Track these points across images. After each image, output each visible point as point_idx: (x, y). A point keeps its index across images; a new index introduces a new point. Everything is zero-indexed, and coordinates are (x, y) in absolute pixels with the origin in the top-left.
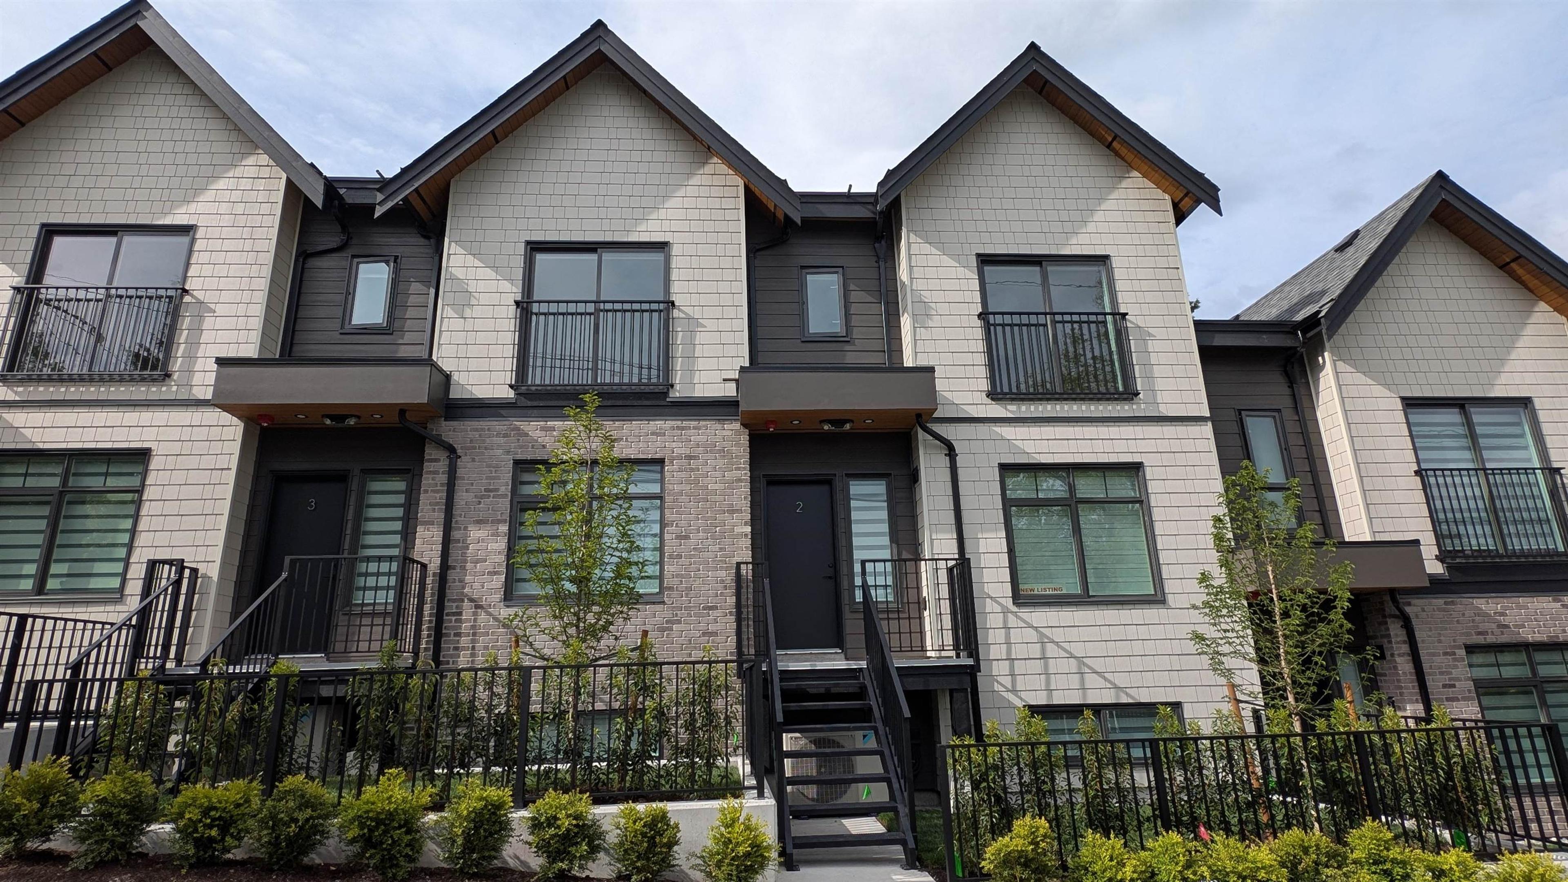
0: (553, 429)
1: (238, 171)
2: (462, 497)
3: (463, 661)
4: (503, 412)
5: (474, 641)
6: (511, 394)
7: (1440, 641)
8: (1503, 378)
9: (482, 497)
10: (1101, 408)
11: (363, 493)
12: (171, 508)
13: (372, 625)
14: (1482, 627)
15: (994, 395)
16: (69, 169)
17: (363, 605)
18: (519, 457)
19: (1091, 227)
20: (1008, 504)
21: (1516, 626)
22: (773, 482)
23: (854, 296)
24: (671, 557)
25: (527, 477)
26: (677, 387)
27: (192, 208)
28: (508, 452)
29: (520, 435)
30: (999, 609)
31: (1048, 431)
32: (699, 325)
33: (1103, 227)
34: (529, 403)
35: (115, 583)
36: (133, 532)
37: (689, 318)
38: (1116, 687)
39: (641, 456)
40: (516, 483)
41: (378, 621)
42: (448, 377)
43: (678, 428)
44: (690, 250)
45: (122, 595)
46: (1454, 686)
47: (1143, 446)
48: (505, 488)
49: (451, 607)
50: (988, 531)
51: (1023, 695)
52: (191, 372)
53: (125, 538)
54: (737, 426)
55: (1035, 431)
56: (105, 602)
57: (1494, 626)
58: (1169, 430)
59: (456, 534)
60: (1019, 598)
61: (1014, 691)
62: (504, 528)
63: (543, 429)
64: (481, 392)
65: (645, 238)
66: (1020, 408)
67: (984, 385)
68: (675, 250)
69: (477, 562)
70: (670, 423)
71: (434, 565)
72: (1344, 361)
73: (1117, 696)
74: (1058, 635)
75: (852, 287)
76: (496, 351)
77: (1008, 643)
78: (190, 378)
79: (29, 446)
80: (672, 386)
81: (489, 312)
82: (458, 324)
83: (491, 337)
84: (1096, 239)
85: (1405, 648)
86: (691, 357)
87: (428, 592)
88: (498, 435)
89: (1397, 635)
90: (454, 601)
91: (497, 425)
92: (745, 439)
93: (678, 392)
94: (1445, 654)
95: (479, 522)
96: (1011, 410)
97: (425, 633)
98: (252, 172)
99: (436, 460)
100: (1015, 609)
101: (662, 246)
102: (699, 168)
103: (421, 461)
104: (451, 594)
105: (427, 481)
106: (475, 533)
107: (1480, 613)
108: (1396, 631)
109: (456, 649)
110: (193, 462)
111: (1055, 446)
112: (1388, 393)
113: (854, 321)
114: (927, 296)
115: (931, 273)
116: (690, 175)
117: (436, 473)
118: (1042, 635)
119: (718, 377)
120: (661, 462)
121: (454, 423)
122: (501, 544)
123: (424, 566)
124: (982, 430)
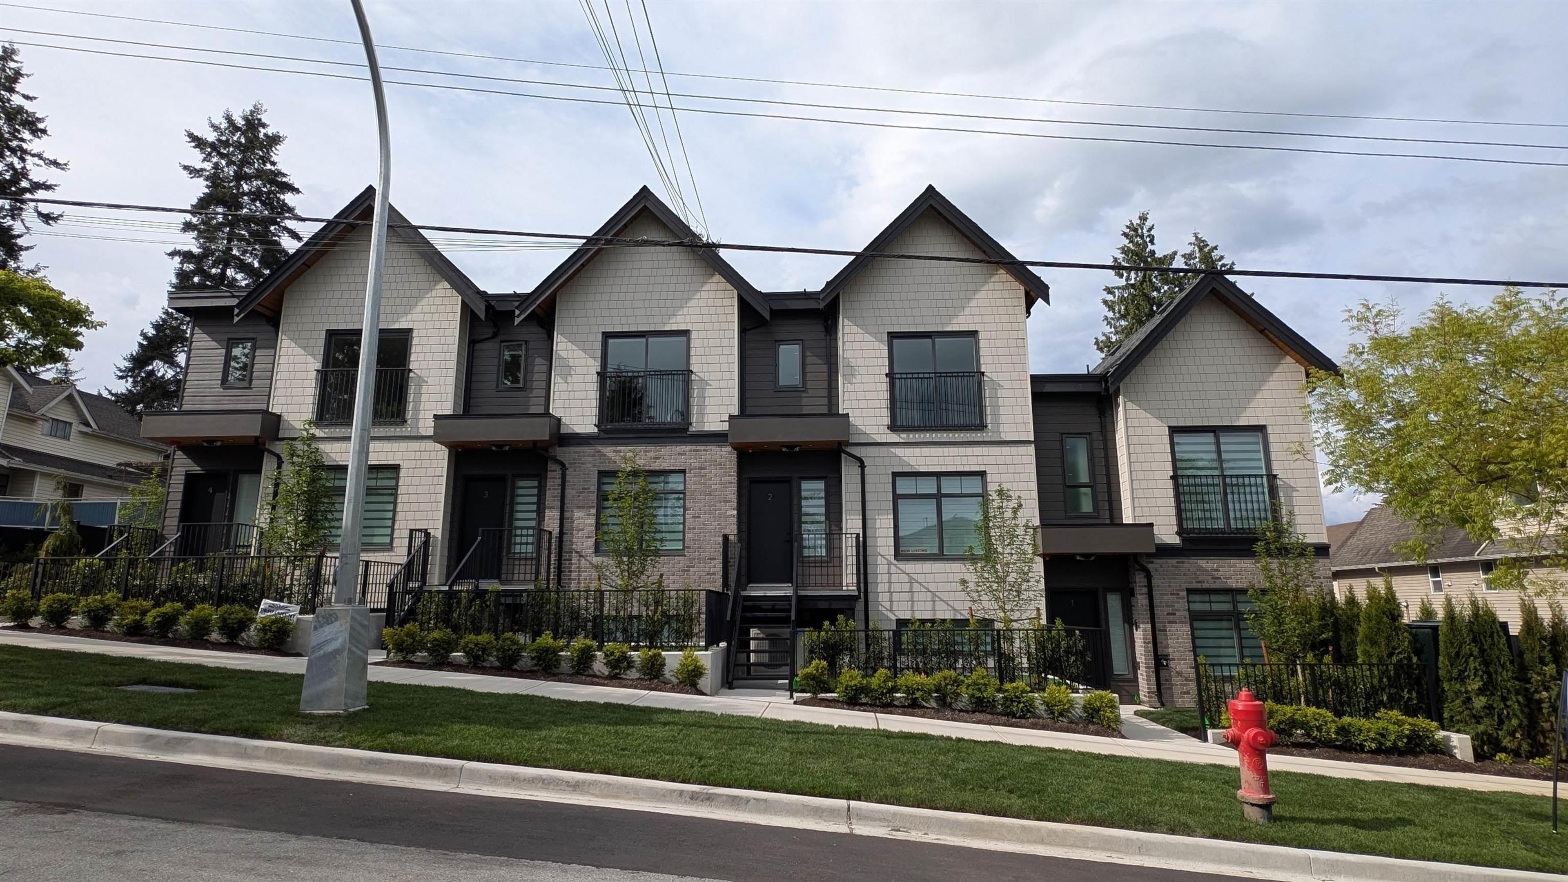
0: (620, 452)
1: (434, 293)
2: (569, 492)
3: (573, 586)
4: (591, 441)
5: (579, 575)
6: (596, 430)
7: (1169, 586)
8: (1249, 412)
9: (581, 493)
10: (962, 435)
11: (514, 488)
12: (413, 498)
13: (526, 565)
14: (1201, 578)
15: (893, 427)
16: (338, 295)
17: (520, 553)
18: (601, 469)
19: (967, 311)
20: (896, 497)
21: (1225, 578)
22: (753, 481)
23: (809, 360)
24: (689, 529)
25: (606, 480)
26: (694, 425)
27: (409, 317)
28: (594, 466)
29: (601, 455)
30: (886, 562)
31: (926, 451)
32: (708, 384)
33: (975, 311)
34: (607, 436)
35: (387, 540)
36: (394, 511)
37: (702, 380)
38: (954, 609)
39: (672, 468)
40: (600, 484)
41: (529, 562)
42: (559, 420)
43: (694, 451)
44: (703, 334)
45: (392, 547)
46: (1175, 614)
47: (986, 460)
48: (594, 488)
49: (566, 556)
50: (882, 514)
51: (896, 613)
52: (418, 419)
53: (390, 515)
54: (729, 449)
55: (917, 451)
56: (383, 551)
57: (1210, 577)
58: (1006, 450)
59: (567, 515)
60: (898, 555)
61: (891, 611)
62: (594, 511)
63: (614, 451)
64: (579, 430)
65: (674, 327)
66: (908, 437)
67: (887, 421)
68: (693, 335)
69: (580, 530)
70: (689, 448)
71: (556, 531)
72: (1132, 401)
73: (955, 615)
74: (921, 578)
75: (808, 354)
76: (586, 403)
77: (890, 582)
78: (417, 423)
79: (335, 463)
80: (691, 424)
81: (580, 378)
82: (563, 386)
83: (582, 395)
84: (970, 319)
85: (1145, 590)
86: (702, 406)
87: (553, 547)
88: (589, 456)
89: (1140, 582)
90: (567, 552)
91: (588, 450)
92: (734, 457)
93: (695, 428)
94: (1172, 594)
95: (579, 507)
96: (903, 437)
97: (552, 570)
98: (441, 293)
99: (555, 471)
100: (896, 562)
101: (686, 333)
102: (709, 279)
103: (546, 470)
104: (566, 548)
105: (549, 483)
106: (578, 514)
107: (1201, 569)
108: (1140, 579)
109: (570, 579)
110: (422, 472)
111: (929, 461)
112: (1160, 423)
113: (809, 377)
114: (853, 362)
115: (857, 346)
116: (704, 283)
117: (555, 478)
118: (912, 578)
119: (717, 418)
120: (683, 472)
121: (564, 448)
122: (592, 521)
123: (550, 533)
124: (883, 450)
